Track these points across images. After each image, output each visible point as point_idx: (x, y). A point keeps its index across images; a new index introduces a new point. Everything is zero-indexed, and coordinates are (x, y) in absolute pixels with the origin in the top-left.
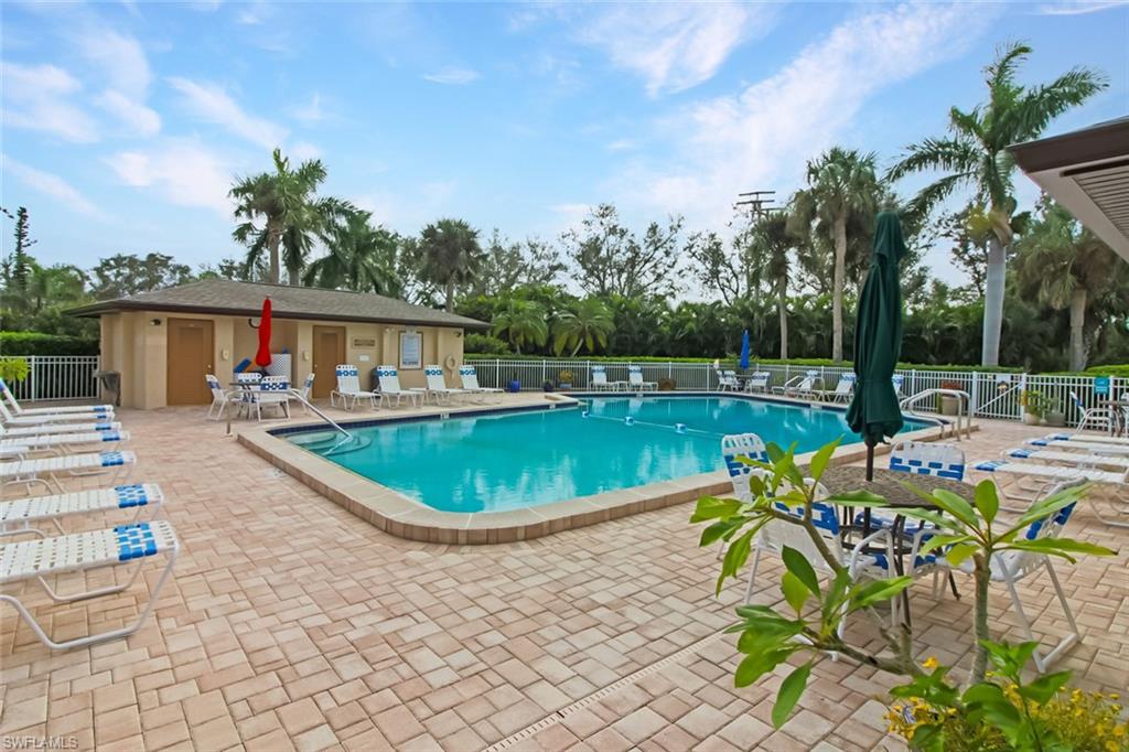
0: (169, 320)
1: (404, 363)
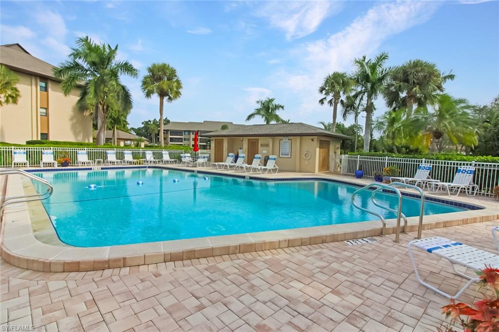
0: (216, 140)
1: (282, 154)
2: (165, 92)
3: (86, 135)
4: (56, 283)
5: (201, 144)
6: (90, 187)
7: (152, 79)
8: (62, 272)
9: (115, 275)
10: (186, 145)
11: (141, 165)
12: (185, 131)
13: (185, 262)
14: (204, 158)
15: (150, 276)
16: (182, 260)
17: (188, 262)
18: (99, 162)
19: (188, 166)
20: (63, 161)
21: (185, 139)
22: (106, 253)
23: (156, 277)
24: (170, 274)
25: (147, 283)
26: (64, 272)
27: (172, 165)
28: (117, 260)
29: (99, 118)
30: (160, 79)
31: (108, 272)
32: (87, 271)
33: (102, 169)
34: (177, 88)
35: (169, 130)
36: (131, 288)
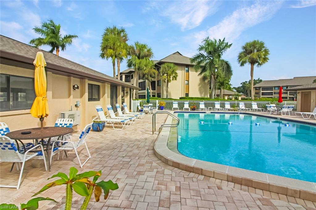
0: (302, 92)
2: (255, 61)
3: (206, 94)
4: (168, 171)
5: (290, 96)
6: (201, 123)
7: (245, 53)
8: (172, 166)
9: (194, 178)
10: (276, 98)
11: (236, 112)
12: (275, 87)
13: (243, 187)
14: (289, 107)
15: (215, 187)
16: (241, 185)
17: (246, 188)
18: (210, 109)
19: (273, 114)
20: (192, 107)
21: (275, 93)
22: (193, 162)
23: (218, 189)
24: (229, 191)
25: (211, 191)
26: (173, 166)
27: (260, 113)
28: (197, 169)
29: (212, 83)
30: (251, 52)
31: (192, 174)
32: (183, 170)
33: (211, 113)
34: (265, 55)
35: (261, 87)
36: (201, 190)
